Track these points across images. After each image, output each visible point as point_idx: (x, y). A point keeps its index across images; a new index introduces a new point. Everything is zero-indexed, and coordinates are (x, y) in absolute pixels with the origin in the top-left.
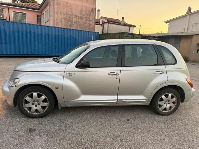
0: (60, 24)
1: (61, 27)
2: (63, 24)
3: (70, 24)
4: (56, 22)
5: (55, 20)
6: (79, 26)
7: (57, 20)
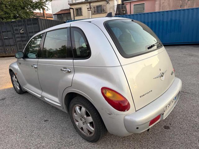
0: (168, 6)
1: (168, 10)
2: (172, 6)
3: (181, 3)
4: (163, 6)
5: (162, 3)
6: (195, 3)
7: (163, 3)
